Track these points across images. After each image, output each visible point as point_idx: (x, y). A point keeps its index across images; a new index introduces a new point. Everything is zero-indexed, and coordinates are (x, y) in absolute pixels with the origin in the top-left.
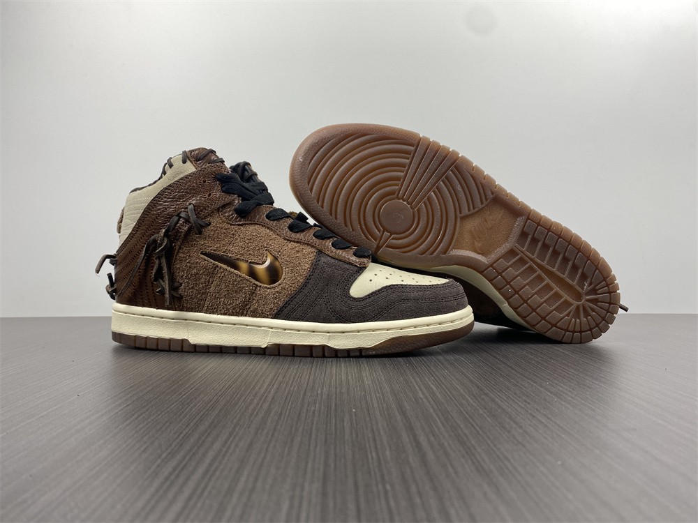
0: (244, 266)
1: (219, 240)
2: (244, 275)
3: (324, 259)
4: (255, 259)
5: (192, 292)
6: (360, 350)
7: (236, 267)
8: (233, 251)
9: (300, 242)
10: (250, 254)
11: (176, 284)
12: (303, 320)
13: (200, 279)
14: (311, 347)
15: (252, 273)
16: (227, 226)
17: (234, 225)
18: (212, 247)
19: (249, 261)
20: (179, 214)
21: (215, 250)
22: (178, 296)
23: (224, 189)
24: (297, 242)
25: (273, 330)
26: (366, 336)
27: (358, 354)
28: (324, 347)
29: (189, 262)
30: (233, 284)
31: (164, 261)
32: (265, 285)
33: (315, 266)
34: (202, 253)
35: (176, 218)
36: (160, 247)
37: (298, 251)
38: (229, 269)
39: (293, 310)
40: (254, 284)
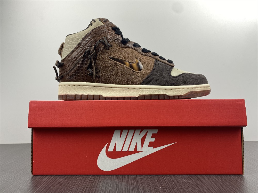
0: (127, 63)
1: (116, 53)
2: (128, 67)
3: (158, 62)
4: (132, 61)
5: (104, 74)
6: (179, 96)
7: (124, 64)
8: (122, 58)
9: (148, 56)
10: (129, 59)
11: (98, 71)
12: (154, 85)
13: (109, 68)
14: (159, 95)
15: (131, 66)
16: (119, 47)
17: (122, 47)
18: (114, 55)
19: (130, 61)
20: (100, 40)
21: (115, 57)
22: (98, 76)
23: (116, 33)
24: (147, 56)
25: (141, 89)
26: (181, 90)
27: (178, 98)
28: (164, 95)
29: (104, 61)
30: (123, 71)
31: (93, 60)
32: (137, 71)
33: (155, 65)
34: (109, 58)
35: (99, 42)
36: (91, 53)
37: (148, 59)
38: (121, 64)
39: (150, 81)
40: (133, 71)
